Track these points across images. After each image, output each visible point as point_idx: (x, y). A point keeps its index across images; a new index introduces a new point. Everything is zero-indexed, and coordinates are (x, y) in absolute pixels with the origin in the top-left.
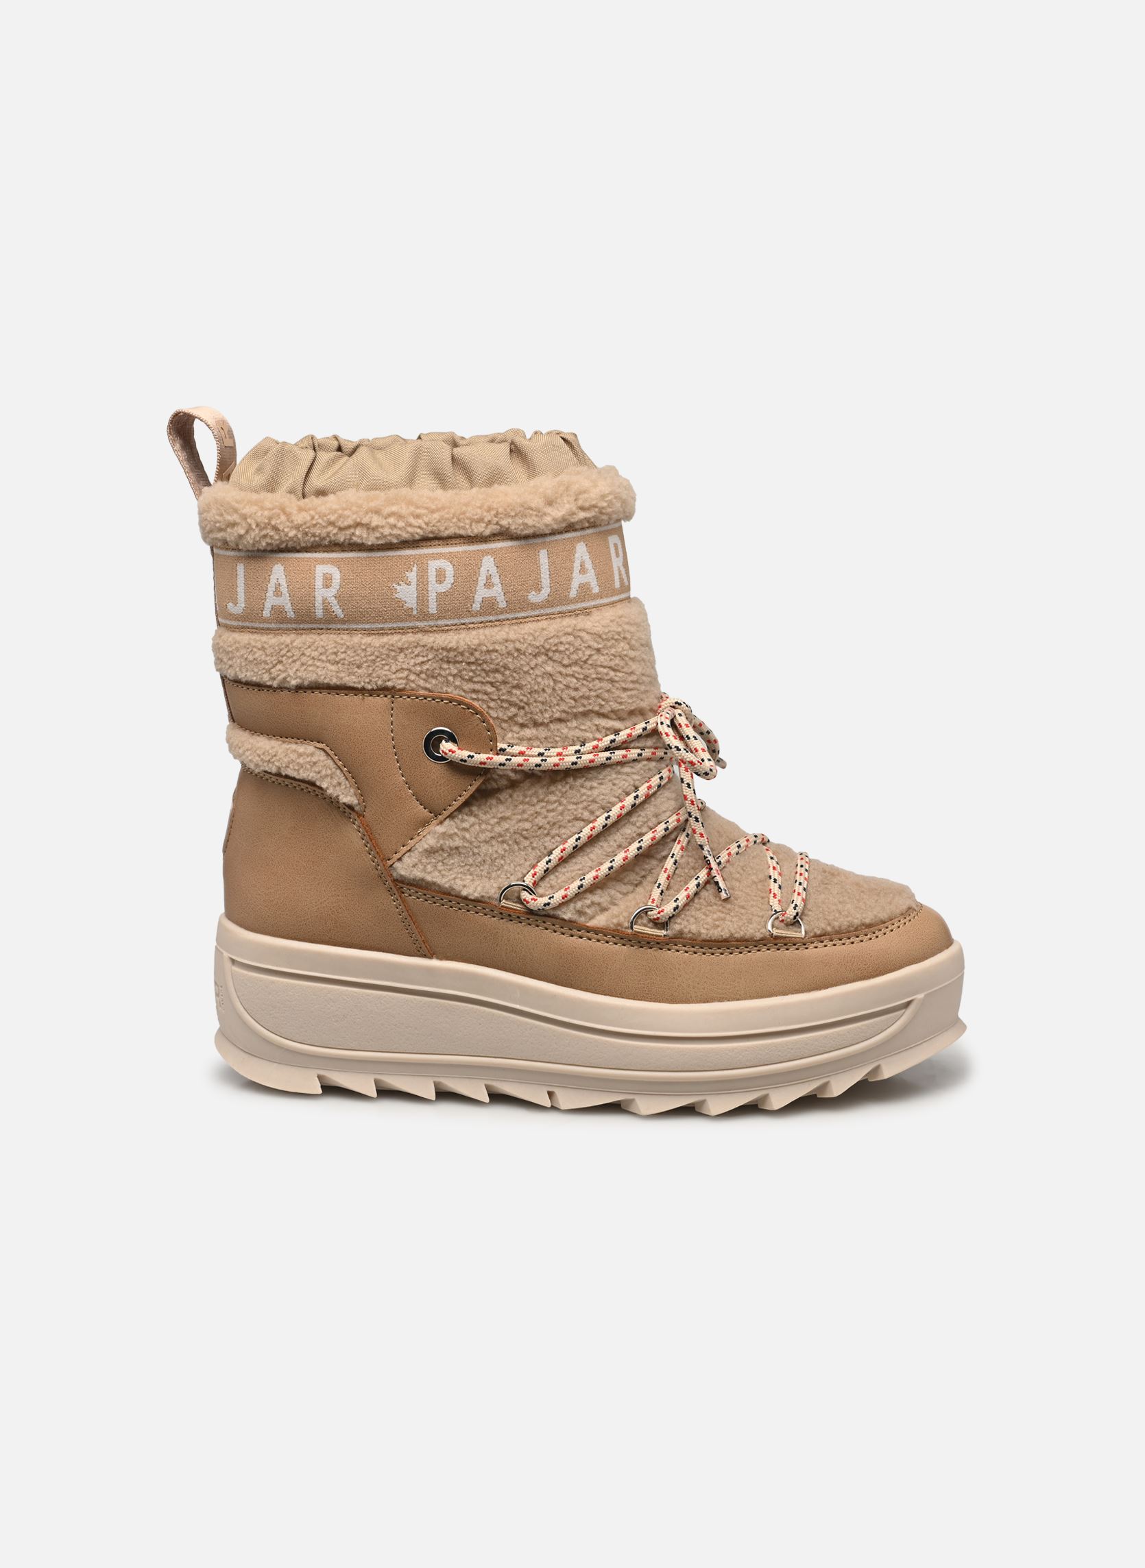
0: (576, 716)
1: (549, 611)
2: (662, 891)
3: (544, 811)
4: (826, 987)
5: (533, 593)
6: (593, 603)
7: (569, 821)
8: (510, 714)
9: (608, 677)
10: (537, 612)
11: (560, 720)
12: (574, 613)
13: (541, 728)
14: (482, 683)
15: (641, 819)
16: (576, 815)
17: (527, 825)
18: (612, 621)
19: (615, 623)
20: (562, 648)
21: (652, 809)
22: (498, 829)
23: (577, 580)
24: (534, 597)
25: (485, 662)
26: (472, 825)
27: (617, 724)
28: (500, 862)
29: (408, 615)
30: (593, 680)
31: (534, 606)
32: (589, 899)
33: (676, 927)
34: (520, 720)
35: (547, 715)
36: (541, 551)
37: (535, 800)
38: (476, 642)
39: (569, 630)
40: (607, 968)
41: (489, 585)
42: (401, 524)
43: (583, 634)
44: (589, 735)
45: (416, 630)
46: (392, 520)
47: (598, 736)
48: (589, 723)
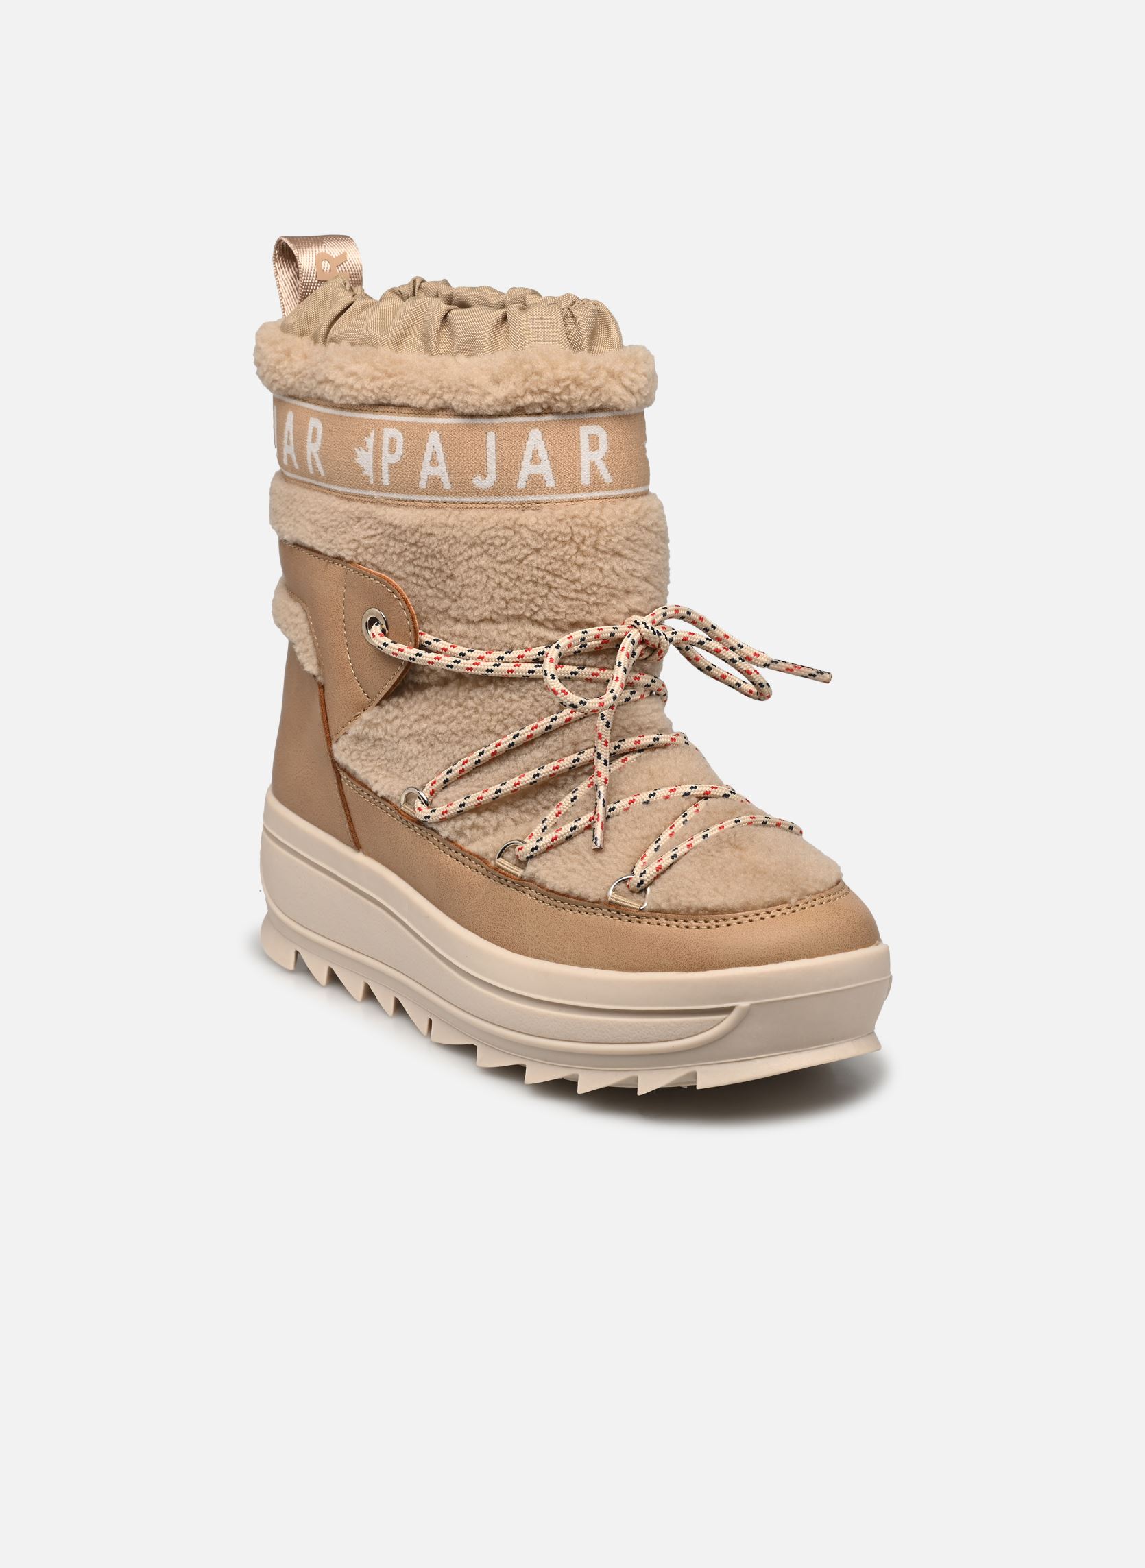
0: (508, 618)
1: (495, 499)
2: (545, 827)
3: (460, 716)
4: (642, 970)
5: (479, 477)
6: (545, 498)
7: (482, 733)
8: (444, 606)
9: (545, 582)
10: (483, 499)
11: (492, 621)
12: (522, 506)
13: (472, 626)
14: (422, 567)
15: (556, 744)
16: (488, 727)
17: (442, 728)
18: (560, 521)
19: (564, 523)
20: (497, 542)
21: (571, 735)
22: (416, 727)
23: (527, 469)
24: (478, 482)
25: (424, 545)
26: (396, 717)
27: (551, 635)
28: (413, 763)
29: (365, 484)
30: (527, 582)
31: (479, 492)
32: (471, 820)
33: (530, 869)
34: (452, 613)
35: (477, 613)
36: (489, 433)
37: (454, 702)
38: (417, 522)
39: (509, 524)
40: (470, 899)
41: (434, 462)
42: (358, 385)
43: (524, 531)
44: (517, 642)
45: (372, 500)
46: (351, 380)
47: (527, 644)
48: (520, 629)
